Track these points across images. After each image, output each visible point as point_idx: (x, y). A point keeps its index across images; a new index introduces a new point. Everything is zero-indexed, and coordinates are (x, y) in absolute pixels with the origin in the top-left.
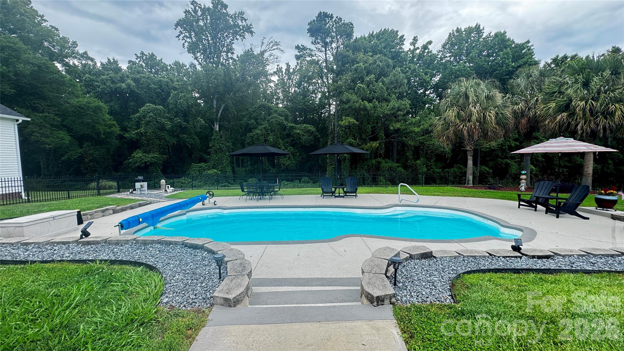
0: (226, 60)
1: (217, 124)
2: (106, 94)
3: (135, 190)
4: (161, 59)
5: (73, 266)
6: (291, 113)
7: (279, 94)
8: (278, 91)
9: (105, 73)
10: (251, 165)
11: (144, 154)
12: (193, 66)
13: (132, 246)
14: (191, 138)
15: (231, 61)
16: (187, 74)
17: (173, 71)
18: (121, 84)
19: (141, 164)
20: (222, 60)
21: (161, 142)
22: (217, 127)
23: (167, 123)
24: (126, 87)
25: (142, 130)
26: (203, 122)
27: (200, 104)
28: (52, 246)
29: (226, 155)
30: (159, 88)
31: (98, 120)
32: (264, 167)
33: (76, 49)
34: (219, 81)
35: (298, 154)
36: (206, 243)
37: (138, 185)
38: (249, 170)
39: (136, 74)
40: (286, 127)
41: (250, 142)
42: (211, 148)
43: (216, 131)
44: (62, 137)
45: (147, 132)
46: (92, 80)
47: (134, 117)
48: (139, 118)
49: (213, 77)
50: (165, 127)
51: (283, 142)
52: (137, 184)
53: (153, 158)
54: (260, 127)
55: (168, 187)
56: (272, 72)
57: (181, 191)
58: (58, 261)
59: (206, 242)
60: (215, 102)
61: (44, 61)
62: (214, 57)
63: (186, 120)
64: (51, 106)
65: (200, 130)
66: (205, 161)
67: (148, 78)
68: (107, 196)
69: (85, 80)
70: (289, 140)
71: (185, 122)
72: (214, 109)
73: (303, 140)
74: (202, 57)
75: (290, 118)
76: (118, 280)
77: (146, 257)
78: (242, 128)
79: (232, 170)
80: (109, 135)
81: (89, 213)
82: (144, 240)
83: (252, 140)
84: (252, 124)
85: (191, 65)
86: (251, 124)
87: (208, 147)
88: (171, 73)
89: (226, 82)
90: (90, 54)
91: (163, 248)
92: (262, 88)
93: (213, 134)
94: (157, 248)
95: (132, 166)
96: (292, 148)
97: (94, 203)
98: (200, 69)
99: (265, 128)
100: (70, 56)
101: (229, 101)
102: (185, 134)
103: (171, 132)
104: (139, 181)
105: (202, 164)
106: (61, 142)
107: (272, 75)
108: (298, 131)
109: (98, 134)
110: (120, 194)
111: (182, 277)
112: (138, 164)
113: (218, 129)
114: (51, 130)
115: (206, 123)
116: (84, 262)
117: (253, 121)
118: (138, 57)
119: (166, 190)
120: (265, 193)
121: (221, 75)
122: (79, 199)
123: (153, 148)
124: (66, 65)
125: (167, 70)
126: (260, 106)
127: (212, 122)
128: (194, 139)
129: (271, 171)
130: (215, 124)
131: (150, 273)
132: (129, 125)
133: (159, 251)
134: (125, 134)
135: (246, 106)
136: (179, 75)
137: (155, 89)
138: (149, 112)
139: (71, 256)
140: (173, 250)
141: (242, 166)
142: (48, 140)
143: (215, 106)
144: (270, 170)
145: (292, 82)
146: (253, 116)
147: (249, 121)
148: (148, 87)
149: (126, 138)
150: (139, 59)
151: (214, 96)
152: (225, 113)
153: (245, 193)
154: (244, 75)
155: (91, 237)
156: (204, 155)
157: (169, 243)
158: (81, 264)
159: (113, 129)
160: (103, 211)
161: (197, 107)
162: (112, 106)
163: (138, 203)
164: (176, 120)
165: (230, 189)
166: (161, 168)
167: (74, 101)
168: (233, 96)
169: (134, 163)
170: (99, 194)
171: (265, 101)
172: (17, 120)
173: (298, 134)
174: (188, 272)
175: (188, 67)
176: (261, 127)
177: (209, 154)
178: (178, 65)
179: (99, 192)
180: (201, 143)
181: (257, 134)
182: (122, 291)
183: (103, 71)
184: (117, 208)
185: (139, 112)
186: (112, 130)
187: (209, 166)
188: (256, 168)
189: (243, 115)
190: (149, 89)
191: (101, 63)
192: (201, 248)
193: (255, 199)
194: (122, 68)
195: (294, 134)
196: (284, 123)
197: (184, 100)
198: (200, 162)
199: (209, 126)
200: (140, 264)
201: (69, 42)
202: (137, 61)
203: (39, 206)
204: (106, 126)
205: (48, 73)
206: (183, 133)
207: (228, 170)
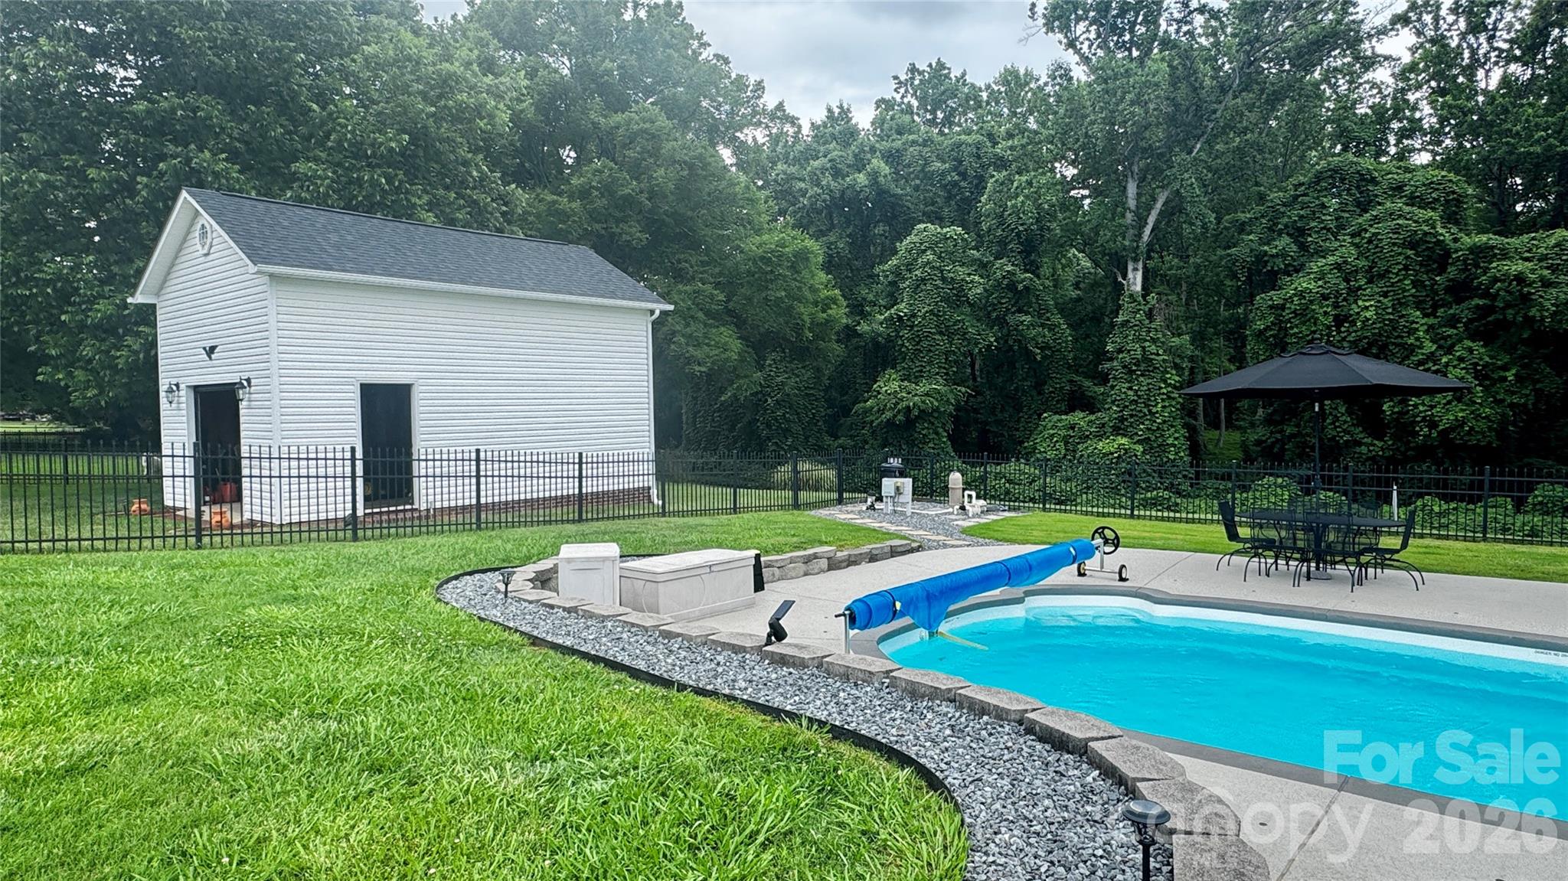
0: (1178, 21)
1: (1135, 269)
2: (819, 212)
3: (880, 499)
4: (964, 74)
5: (754, 720)
6: (1481, 184)
7: (1415, 108)
8: (1411, 97)
9: (819, 152)
10: (1269, 421)
11: (906, 383)
12: (1062, 73)
13: (882, 694)
14: (1043, 325)
15: (1199, 20)
16: (1040, 104)
17: (997, 103)
18: (856, 175)
19: (895, 416)
20: (1163, 26)
21: (951, 344)
22: (1135, 280)
23: (972, 282)
24: (867, 182)
25: (903, 308)
26: (1086, 263)
27: (1078, 202)
28: (712, 651)
29: (1165, 381)
30: (955, 169)
31: (799, 289)
32: (1330, 432)
33: (762, 100)
34: (1152, 106)
35: (1510, 375)
36: (1097, 739)
37: (888, 484)
38: (1258, 443)
39: (895, 136)
40: (1447, 253)
41: (1267, 328)
42: (1111, 359)
43: (1131, 296)
44: (726, 343)
45: (914, 316)
46: (791, 178)
47: (884, 271)
48: (897, 272)
49: (1128, 97)
50: (965, 295)
51: (1431, 321)
52: (886, 481)
53: (927, 395)
54: (1316, 265)
55: (970, 496)
56: (1383, 20)
57: (1007, 514)
58: (725, 695)
59: (1094, 734)
60: (1132, 189)
61: (699, 151)
62: (1133, 24)
63: (1032, 263)
64: (708, 264)
65: (1074, 294)
66: (1089, 405)
67: (925, 144)
68: (813, 513)
69: (775, 181)
70: (1463, 311)
71: (1026, 271)
72: (1129, 216)
73: (1542, 308)
74: (1092, 36)
75: (1473, 208)
76: (853, 794)
77: (918, 738)
78: (1234, 276)
79: (1188, 439)
80: (822, 329)
81: (777, 561)
82: (913, 683)
83: (1279, 323)
84: (1283, 254)
85: (1056, 70)
86: (1277, 255)
87: (1102, 355)
88: (990, 113)
89: (1177, 106)
90: (790, 110)
91: (963, 720)
92: (1329, 99)
93: (1120, 307)
94: (946, 715)
95: (872, 421)
96: (1478, 347)
97: (786, 535)
98: (1084, 78)
99: (1338, 267)
100: (750, 124)
101: (1186, 176)
102: (1027, 313)
103: (984, 311)
104: (890, 473)
105: (1078, 417)
106: (723, 356)
107: (1382, 32)
108: (1517, 267)
109: (798, 329)
110: (844, 508)
111: (1021, 844)
112: (888, 414)
113: (1139, 288)
114: (706, 325)
115: (1097, 264)
116: (776, 713)
117: (1284, 242)
118: (900, 83)
119: (963, 508)
120: (1333, 555)
121: (1157, 85)
122: (755, 515)
123: (930, 362)
124: (739, 148)
125: (979, 105)
126: (1319, 178)
127: (1119, 263)
128: (1052, 328)
129: (1364, 449)
130: (1130, 267)
131: (930, 797)
132: (871, 297)
133: (952, 727)
134: (859, 323)
135: (1257, 184)
136: (1015, 114)
137: (943, 174)
138: (924, 251)
139: (750, 690)
140: (991, 734)
141: (1230, 425)
142: (698, 354)
143: (1132, 203)
144: (1359, 444)
145: (1491, 39)
146: (1285, 220)
147: (1268, 244)
148: (923, 170)
149: (860, 335)
150: (902, 90)
151: (1131, 164)
152: (1168, 224)
153: (1240, 546)
154: (1251, 63)
155: (790, 645)
156: (1087, 383)
157: (980, 709)
158: (769, 718)
159: (833, 312)
160: (808, 560)
161: (1068, 214)
162: (831, 243)
163: (889, 543)
164: (1001, 269)
165: (1180, 520)
166: (950, 426)
167: (752, 244)
168: (1203, 156)
169: (879, 409)
170: (796, 506)
171: (1345, 149)
172: (652, 312)
173: (1520, 279)
174: (1038, 828)
175: (1044, 79)
176: (1322, 262)
177: (1104, 379)
178: (1014, 81)
179: (796, 498)
180: (1076, 340)
181: (1301, 294)
182: (864, 833)
183: (815, 145)
184: (839, 554)
185: (895, 252)
186: (830, 316)
187: (1103, 425)
188: (1293, 436)
189: (1243, 224)
190: (927, 176)
191: (813, 124)
192: (1080, 750)
193: (1284, 575)
194: (860, 127)
195: (1496, 280)
196: (1437, 233)
197: (1027, 197)
198: (1071, 409)
199: (1106, 277)
200: (904, 760)
201: (748, 86)
202: (898, 97)
203: (682, 529)
204: (816, 304)
205: (705, 177)
206: (1020, 311)
207: (1170, 441)
